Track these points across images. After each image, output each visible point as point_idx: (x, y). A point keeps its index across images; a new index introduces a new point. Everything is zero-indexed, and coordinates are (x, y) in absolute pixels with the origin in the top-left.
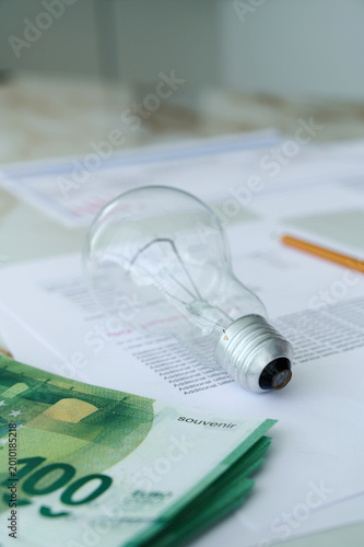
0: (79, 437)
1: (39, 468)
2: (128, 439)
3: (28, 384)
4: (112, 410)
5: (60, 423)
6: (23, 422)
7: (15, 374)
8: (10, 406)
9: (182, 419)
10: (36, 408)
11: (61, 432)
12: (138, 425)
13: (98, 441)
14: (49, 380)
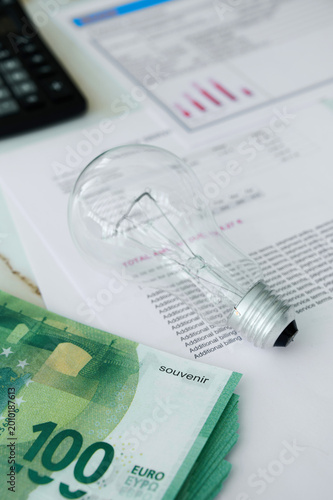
0: (80, 396)
1: (52, 436)
2: (121, 395)
3: (28, 325)
4: (104, 359)
5: (62, 376)
6: (31, 376)
7: (15, 313)
8: (16, 354)
9: (163, 369)
10: (39, 356)
11: (65, 390)
12: (126, 377)
13: (96, 399)
14: (45, 319)
